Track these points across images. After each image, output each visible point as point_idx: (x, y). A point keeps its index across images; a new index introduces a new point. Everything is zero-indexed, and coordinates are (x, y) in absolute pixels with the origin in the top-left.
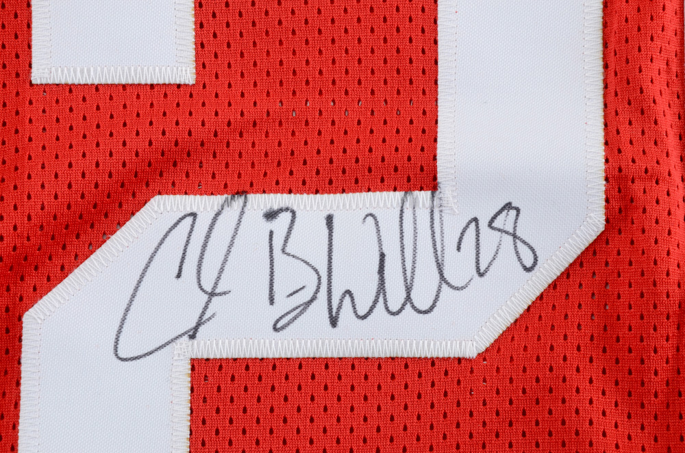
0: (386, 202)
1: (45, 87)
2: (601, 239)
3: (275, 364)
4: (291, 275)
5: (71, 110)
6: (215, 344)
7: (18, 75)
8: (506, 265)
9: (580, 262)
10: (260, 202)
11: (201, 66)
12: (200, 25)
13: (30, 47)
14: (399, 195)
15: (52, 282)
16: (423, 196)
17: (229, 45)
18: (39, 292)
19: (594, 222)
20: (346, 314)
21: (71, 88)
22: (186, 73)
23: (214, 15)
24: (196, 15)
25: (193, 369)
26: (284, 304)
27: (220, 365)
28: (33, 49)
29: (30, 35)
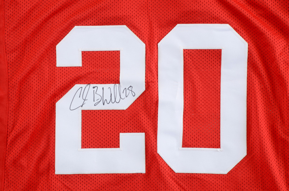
0: (112, 86)
1: (58, 67)
2: (145, 92)
3: (95, 111)
4: (97, 97)
5: (63, 71)
6: (85, 108)
7: (54, 65)
8: (130, 95)
9: (142, 95)
10: (92, 85)
11: (83, 63)
12: (83, 57)
13: (56, 61)
14: (114, 84)
15: (60, 98)
16: (117, 85)
17: (87, 60)
18: (58, 100)
19: (143, 89)
20: (106, 103)
21: (62, 67)
22: (80, 65)
23: (85, 55)
24: (82, 55)
25: (82, 111)
26: (96, 102)
27: (86, 111)
28: (57, 61)
29: (56, 59)
